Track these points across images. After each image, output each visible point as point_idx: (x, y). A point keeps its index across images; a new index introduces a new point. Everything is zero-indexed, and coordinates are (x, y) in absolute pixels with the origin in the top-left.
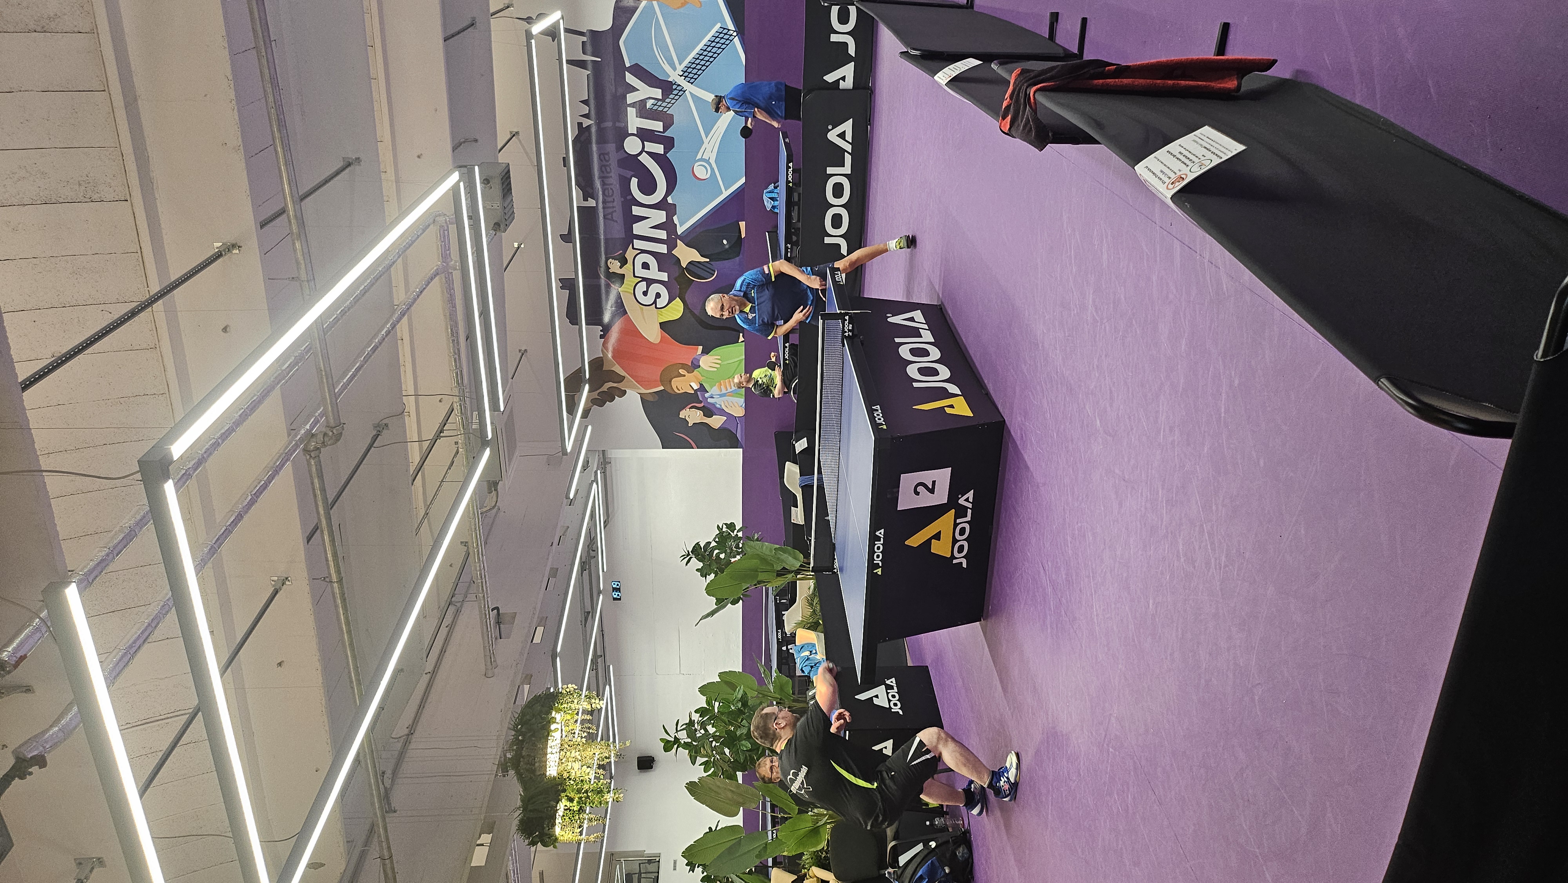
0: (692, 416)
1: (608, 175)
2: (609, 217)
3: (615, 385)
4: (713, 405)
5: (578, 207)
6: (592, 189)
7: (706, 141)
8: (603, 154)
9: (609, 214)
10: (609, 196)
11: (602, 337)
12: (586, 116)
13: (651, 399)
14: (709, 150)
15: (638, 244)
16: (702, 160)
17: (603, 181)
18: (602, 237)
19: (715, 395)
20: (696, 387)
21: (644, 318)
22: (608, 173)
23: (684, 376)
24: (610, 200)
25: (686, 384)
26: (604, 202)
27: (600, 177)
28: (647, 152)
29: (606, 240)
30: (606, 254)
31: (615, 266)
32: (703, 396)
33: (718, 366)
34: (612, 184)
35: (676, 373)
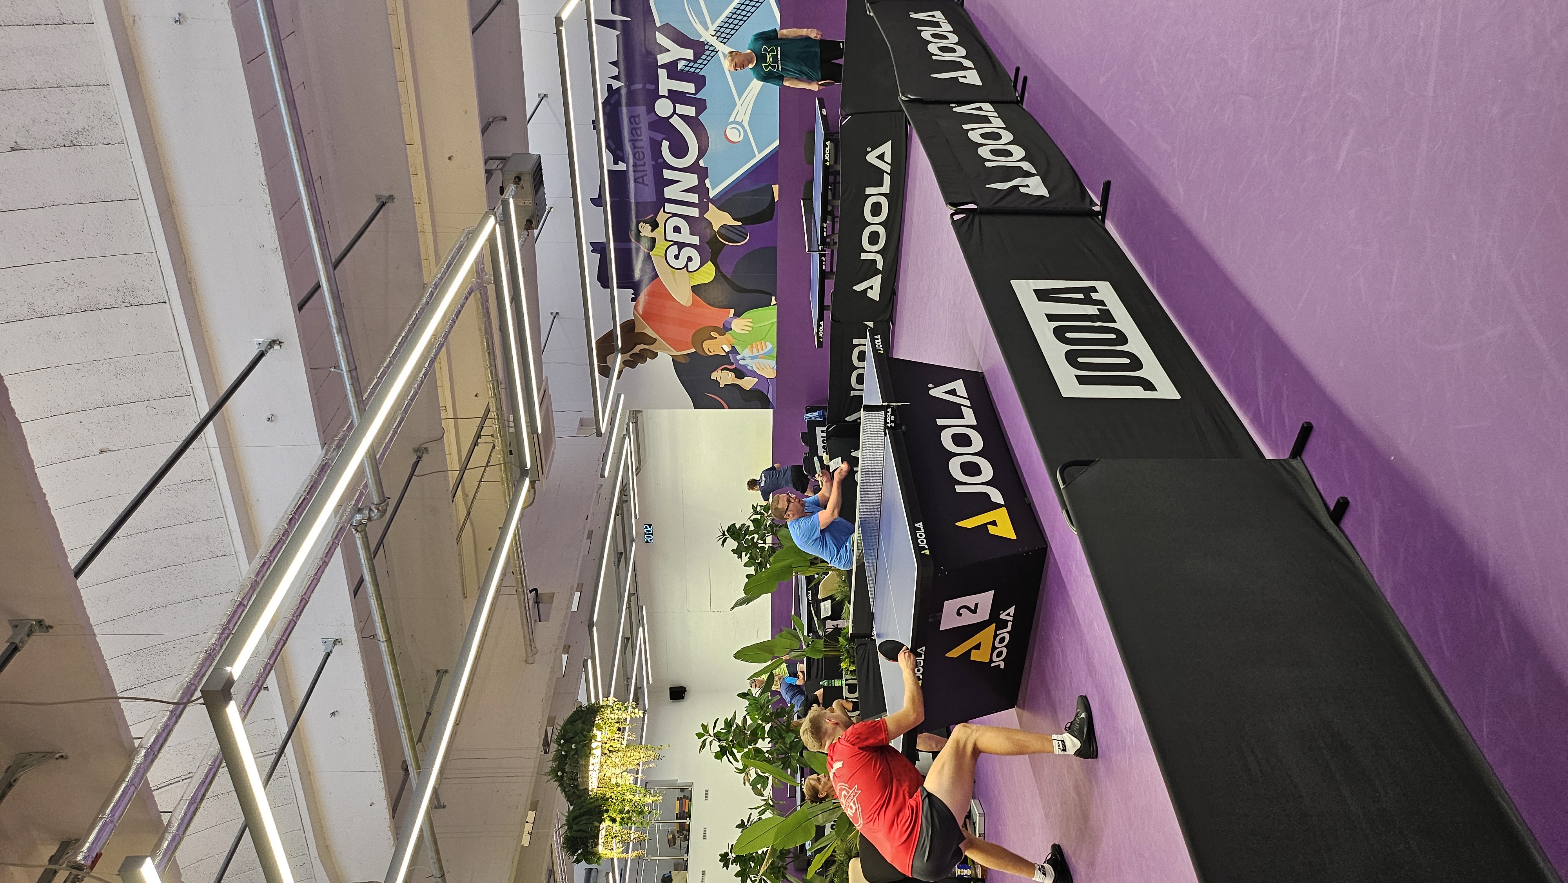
0: (724, 377)
1: (640, 138)
2: (641, 180)
3: (647, 347)
4: (745, 367)
5: (608, 170)
6: (623, 152)
7: (739, 103)
8: (634, 117)
9: (639, 178)
10: (639, 160)
11: (633, 300)
12: (616, 78)
13: (683, 361)
14: (742, 112)
15: (669, 207)
16: (735, 122)
17: (633, 144)
18: (633, 201)
19: (746, 357)
20: (727, 349)
21: (675, 280)
22: (638, 136)
23: (716, 338)
24: (641, 164)
25: (717, 346)
26: (635, 165)
27: (630, 141)
28: (677, 114)
29: (637, 204)
30: (637, 217)
31: (646, 230)
32: (735, 358)
33: (750, 329)
34: (643, 148)
35: (708, 336)
